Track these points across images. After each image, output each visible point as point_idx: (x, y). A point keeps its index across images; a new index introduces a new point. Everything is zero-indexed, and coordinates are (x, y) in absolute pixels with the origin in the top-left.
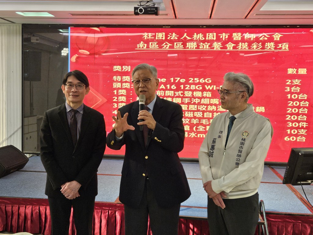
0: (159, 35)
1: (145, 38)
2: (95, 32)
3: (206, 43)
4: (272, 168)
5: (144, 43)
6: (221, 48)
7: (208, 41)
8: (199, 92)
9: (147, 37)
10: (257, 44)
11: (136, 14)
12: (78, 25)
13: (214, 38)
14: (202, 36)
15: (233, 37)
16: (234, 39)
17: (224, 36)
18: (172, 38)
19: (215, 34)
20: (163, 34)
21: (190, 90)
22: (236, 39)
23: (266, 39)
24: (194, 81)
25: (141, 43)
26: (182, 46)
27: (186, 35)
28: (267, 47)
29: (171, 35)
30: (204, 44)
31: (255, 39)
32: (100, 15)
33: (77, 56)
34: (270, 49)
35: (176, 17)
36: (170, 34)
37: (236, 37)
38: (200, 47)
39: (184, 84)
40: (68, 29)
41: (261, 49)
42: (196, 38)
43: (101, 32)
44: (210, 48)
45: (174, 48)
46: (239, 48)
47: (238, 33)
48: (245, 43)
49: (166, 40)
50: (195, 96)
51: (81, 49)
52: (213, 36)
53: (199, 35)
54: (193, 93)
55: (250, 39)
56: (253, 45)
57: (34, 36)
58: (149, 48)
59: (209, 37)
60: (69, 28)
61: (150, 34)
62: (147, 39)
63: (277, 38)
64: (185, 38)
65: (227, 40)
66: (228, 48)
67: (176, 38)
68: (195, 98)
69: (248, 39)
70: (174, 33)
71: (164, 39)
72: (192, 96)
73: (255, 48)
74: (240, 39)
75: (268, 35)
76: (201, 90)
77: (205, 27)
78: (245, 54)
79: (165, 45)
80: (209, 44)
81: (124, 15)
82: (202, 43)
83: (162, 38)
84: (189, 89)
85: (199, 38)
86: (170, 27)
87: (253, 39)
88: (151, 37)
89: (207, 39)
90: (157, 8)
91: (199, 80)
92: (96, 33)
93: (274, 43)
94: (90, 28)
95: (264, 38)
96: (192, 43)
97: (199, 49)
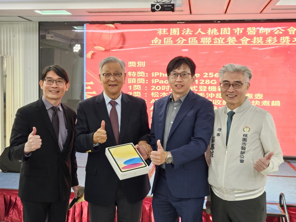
0: (173, 30)
1: (160, 34)
2: (110, 28)
3: (221, 38)
4: (289, 162)
5: (158, 39)
6: (236, 43)
7: (223, 36)
8: (213, 86)
9: (161, 33)
10: (272, 38)
11: (153, 10)
12: (94, 22)
13: (228, 32)
14: (217, 31)
15: (247, 31)
16: (249, 34)
17: (239, 30)
18: (186, 34)
19: (229, 29)
20: (177, 29)
21: (205, 85)
22: (250, 34)
23: (281, 33)
24: (208, 75)
25: (155, 38)
26: (197, 41)
27: (201, 30)
28: (282, 40)
29: (185, 31)
30: (218, 39)
31: (269, 33)
32: (116, 12)
33: (93, 52)
34: (285, 43)
35: (191, 13)
36: (185, 29)
37: (251, 32)
38: (215, 42)
39: (199, 79)
40: (83, 26)
41: (276, 43)
42: (211, 33)
43: (116, 28)
44: (224, 43)
45: (188, 43)
46: (254, 42)
47: (253, 28)
48: (259, 37)
49: (181, 35)
50: (209, 91)
51: (96, 46)
52: (228, 31)
53: (213, 30)
54: (208, 88)
55: (265, 33)
56: (267, 39)
57: (48, 33)
58: (164, 44)
59: (223, 31)
60: (85, 25)
61: (164, 29)
62: (161, 35)
63: (292, 32)
64: (200, 33)
65: (241, 34)
66: (243, 43)
67: (191, 34)
68: (210, 92)
69: (263, 34)
70: (188, 29)
71: (178, 34)
72: (206, 91)
73: (270, 43)
74: (254, 33)
75: (282, 29)
76: (215, 84)
77: (219, 22)
78: (260, 48)
79: (179, 40)
80: (224, 39)
81: (141, 12)
82: (216, 38)
83: (177, 33)
84: (204, 83)
85: (213, 34)
86: (184, 22)
87: (268, 33)
88: (166, 32)
89: (221, 33)
90: (173, 5)
91: (214, 74)
92: (111, 30)
93: (289, 37)
94: (106, 25)
95: (279, 32)
96: (207, 38)
97: (213, 43)
